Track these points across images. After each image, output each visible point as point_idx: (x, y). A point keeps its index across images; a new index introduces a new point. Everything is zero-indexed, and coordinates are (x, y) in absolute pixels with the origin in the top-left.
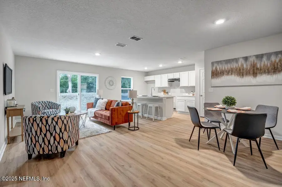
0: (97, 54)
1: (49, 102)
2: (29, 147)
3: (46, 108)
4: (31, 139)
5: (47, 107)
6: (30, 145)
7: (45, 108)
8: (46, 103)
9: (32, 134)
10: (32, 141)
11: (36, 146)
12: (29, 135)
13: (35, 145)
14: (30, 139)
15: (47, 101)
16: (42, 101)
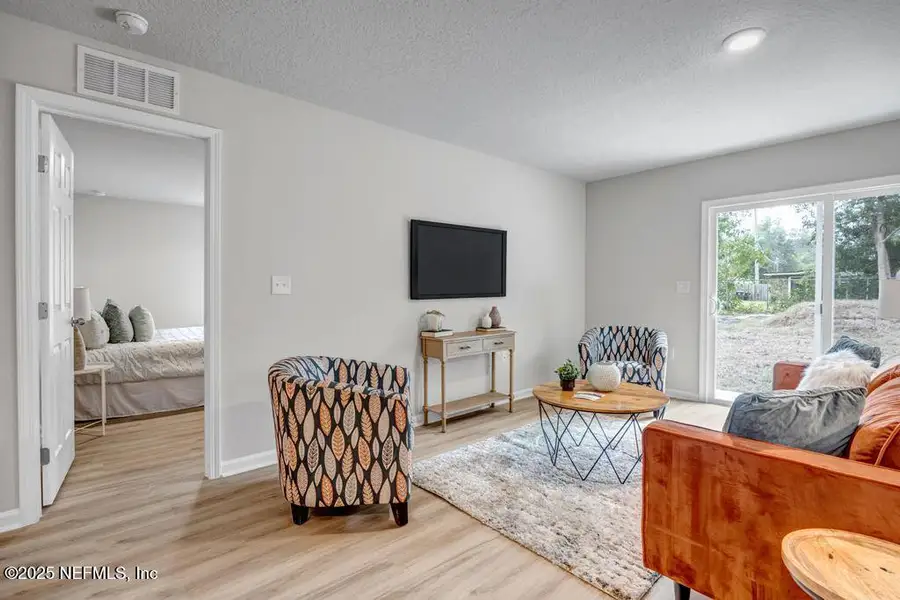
1: (650, 334)
5: (640, 352)
8: (641, 334)
15: (646, 329)
16: (630, 328)
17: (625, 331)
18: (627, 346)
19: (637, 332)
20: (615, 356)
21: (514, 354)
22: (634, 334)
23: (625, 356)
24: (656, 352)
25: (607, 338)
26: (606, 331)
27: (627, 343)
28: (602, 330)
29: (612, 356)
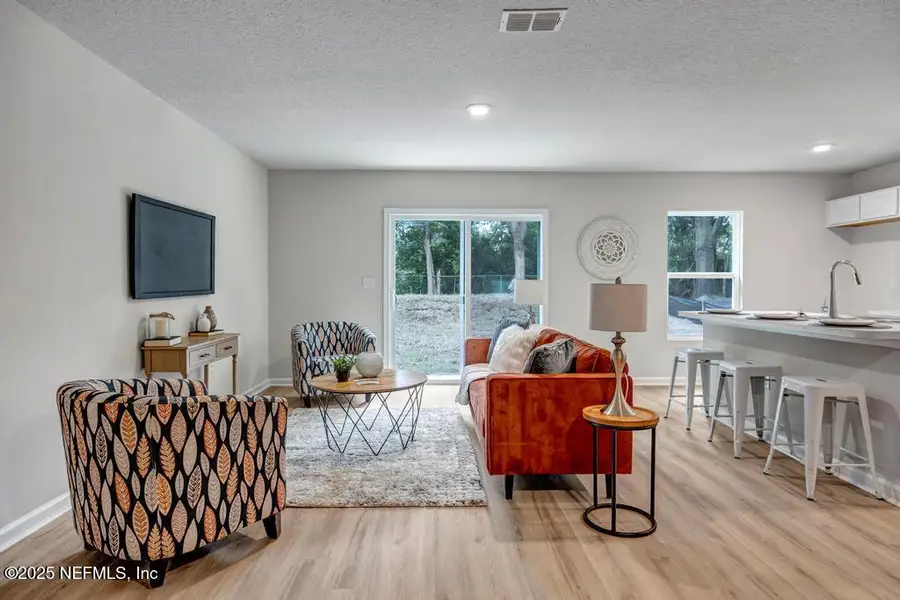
0: (479, 111)
1: (350, 328)
2: (107, 525)
3: (339, 346)
4: (112, 489)
5: (343, 346)
6: (107, 517)
7: (334, 348)
8: (341, 328)
9: (116, 469)
10: (115, 500)
11: (134, 521)
12: (103, 473)
13: (128, 518)
14: (106, 488)
15: (345, 323)
16: (329, 323)
17: (326, 326)
18: (329, 341)
19: (337, 326)
20: (320, 352)
21: (237, 360)
22: (334, 329)
23: (328, 351)
24: (368, 343)
25: (311, 334)
26: (308, 326)
27: (329, 338)
28: (305, 326)
29: (317, 353)
